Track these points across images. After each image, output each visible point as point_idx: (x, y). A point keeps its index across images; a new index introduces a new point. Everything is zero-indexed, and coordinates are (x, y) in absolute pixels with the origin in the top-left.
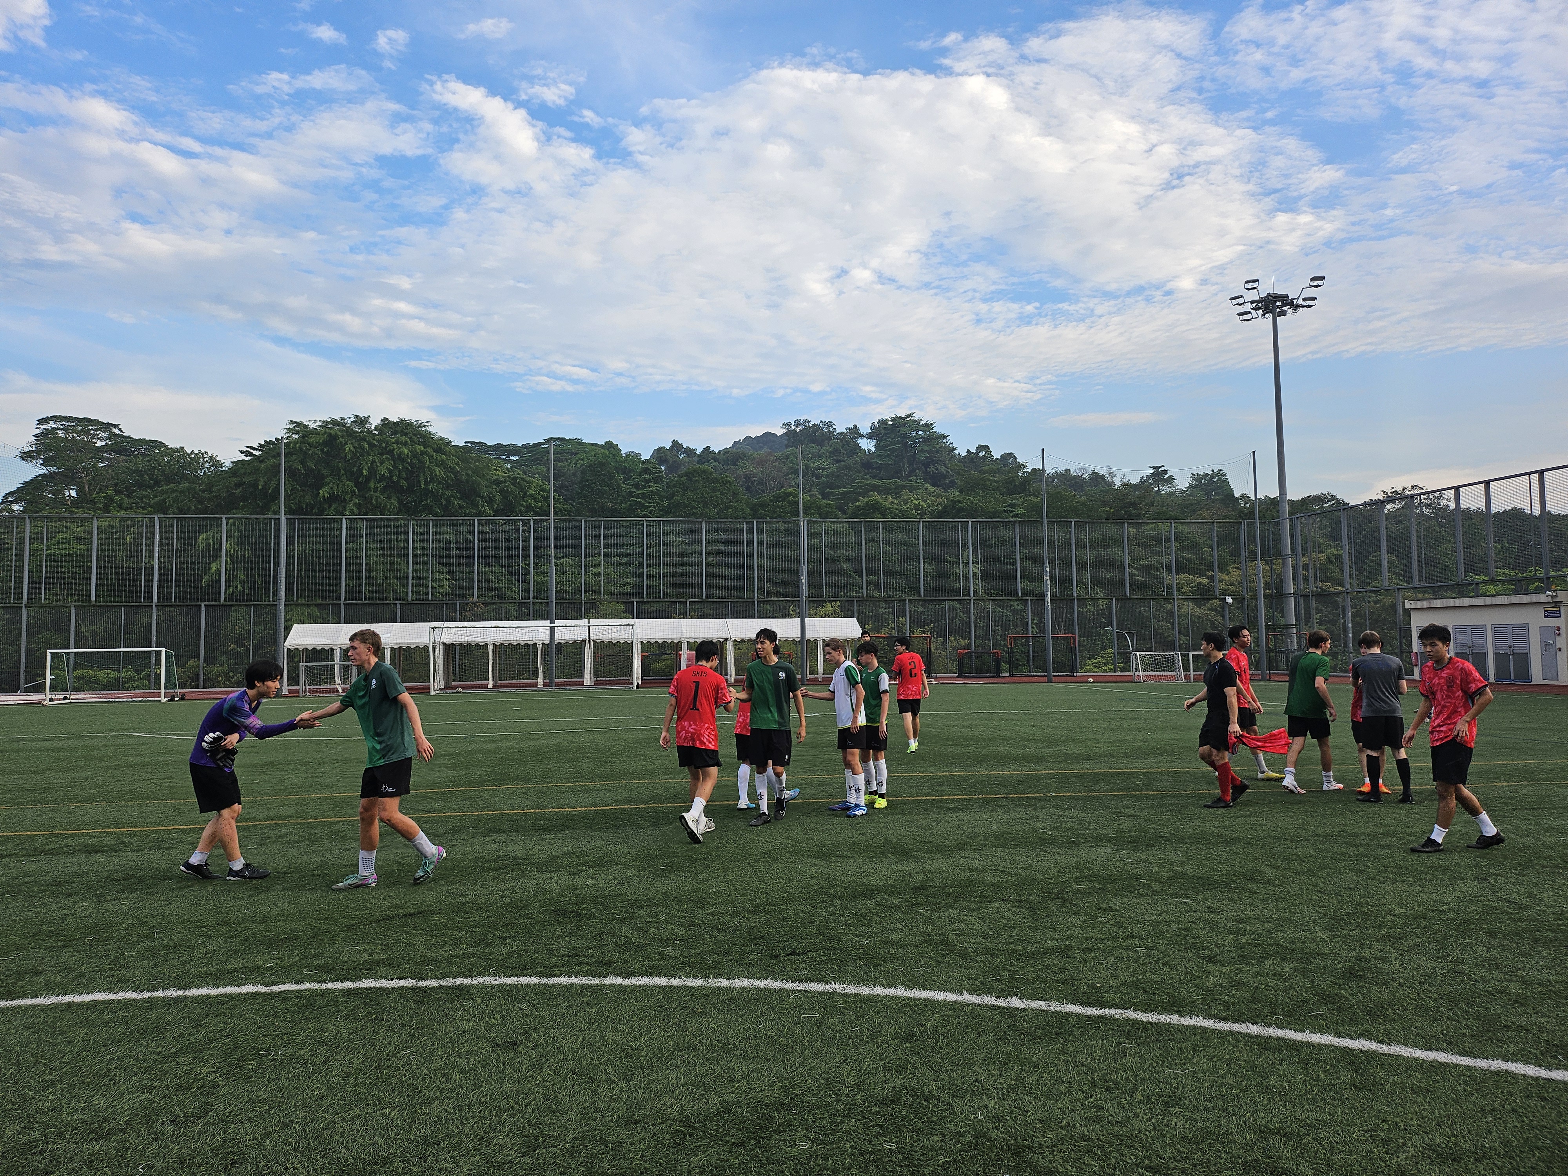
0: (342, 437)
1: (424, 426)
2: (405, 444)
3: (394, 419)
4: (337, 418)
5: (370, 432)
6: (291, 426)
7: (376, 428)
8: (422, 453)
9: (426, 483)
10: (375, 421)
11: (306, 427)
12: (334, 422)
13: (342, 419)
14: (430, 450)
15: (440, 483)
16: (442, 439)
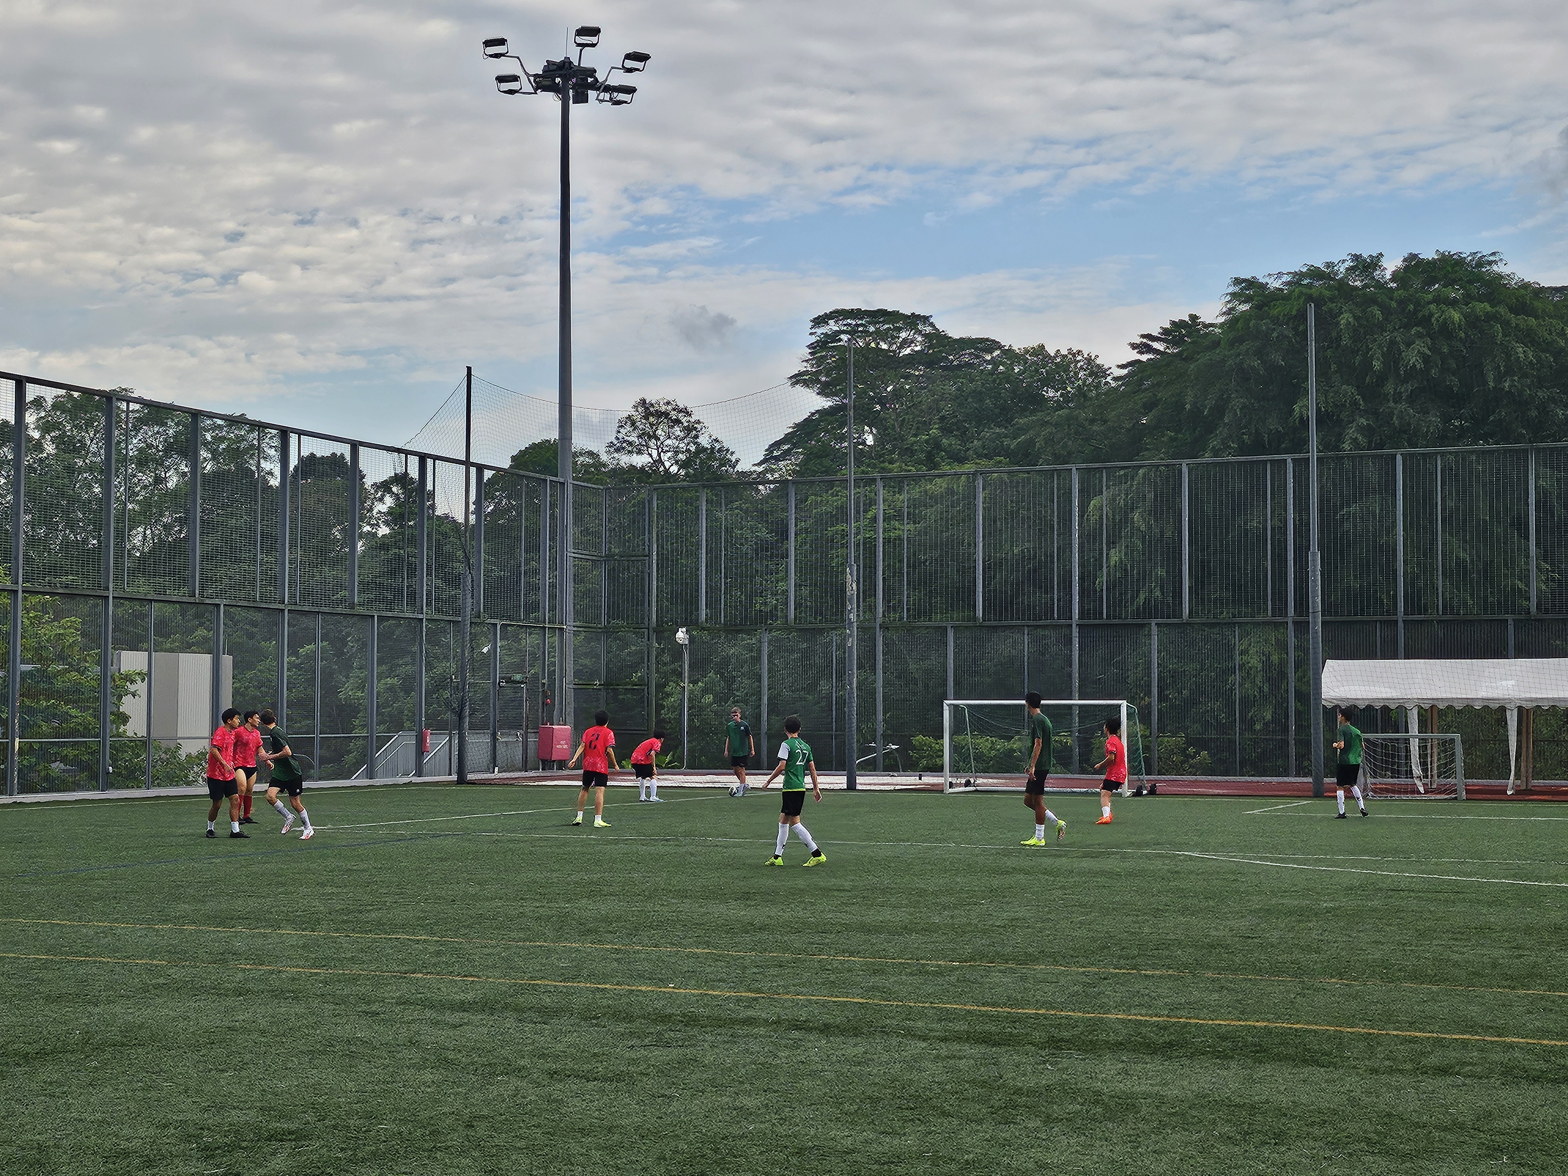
0: (1332, 300)
1: (1490, 263)
2: (1453, 303)
3: (1428, 254)
4: (1319, 264)
5: (1380, 285)
6: (1237, 289)
7: (1395, 276)
8: (1490, 318)
9: (1499, 379)
10: (1391, 265)
11: (1264, 286)
12: (1314, 273)
13: (1329, 265)
14: (1502, 310)
15: (1525, 375)
16: (1526, 286)
